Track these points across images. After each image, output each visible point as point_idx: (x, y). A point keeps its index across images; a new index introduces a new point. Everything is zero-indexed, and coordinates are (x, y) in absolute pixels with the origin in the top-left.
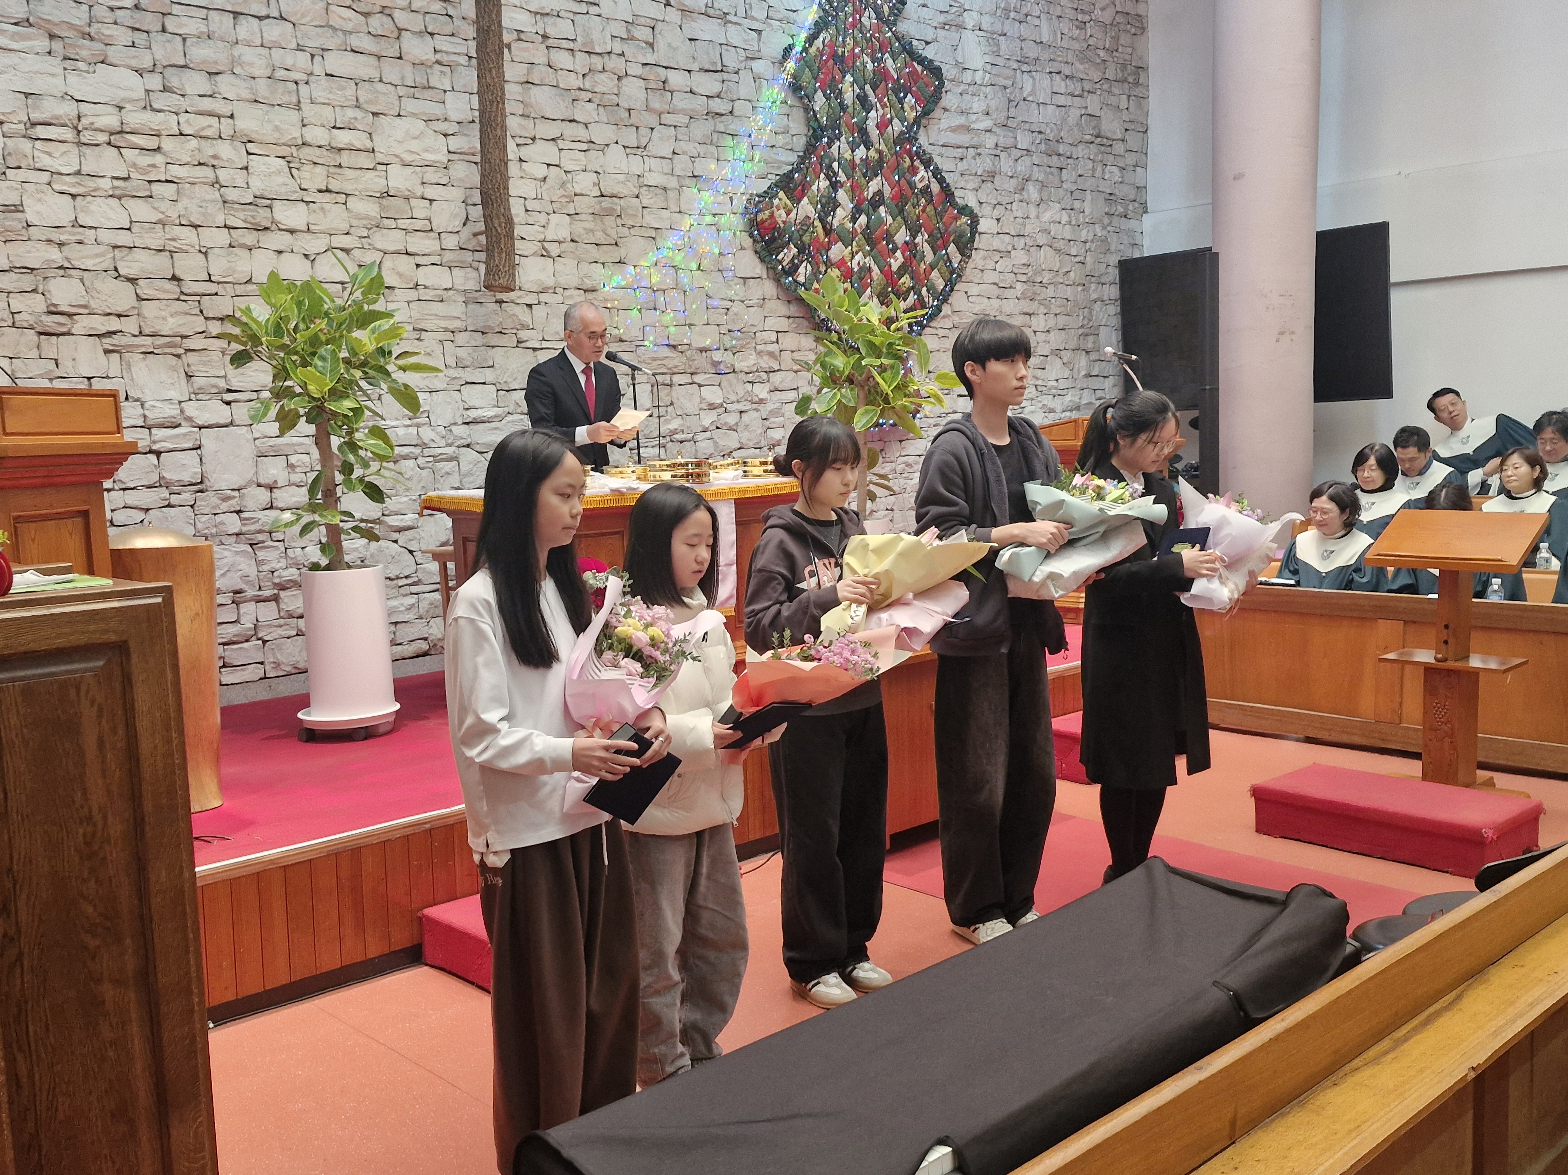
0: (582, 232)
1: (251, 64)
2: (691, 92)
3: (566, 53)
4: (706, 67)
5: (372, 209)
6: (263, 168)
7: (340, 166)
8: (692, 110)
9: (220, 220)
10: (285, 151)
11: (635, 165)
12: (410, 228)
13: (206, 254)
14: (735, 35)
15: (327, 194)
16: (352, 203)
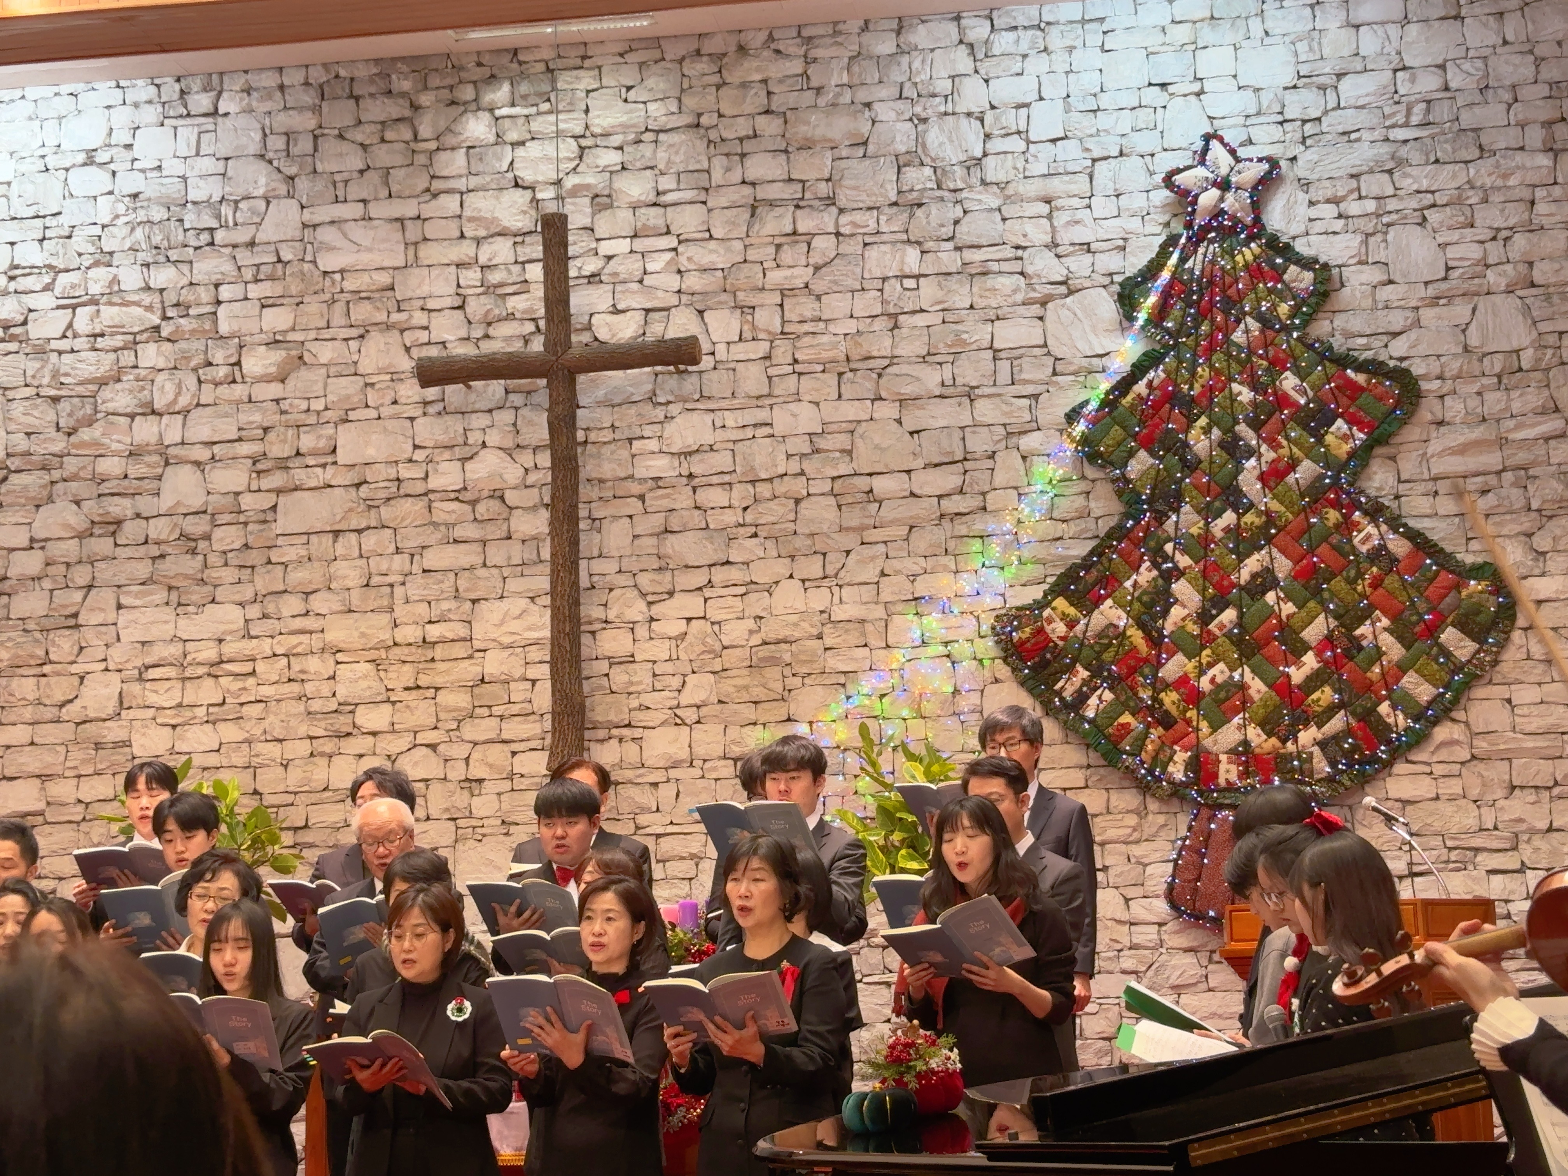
0: (731, 690)
1: (345, 577)
2: (913, 495)
3: (719, 490)
4: (936, 461)
5: (462, 700)
6: (349, 675)
7: (433, 660)
8: (912, 517)
9: (303, 730)
10: (373, 654)
11: (819, 599)
12: (507, 713)
13: (286, 767)
14: (986, 410)
15: (414, 692)
16: (442, 697)
